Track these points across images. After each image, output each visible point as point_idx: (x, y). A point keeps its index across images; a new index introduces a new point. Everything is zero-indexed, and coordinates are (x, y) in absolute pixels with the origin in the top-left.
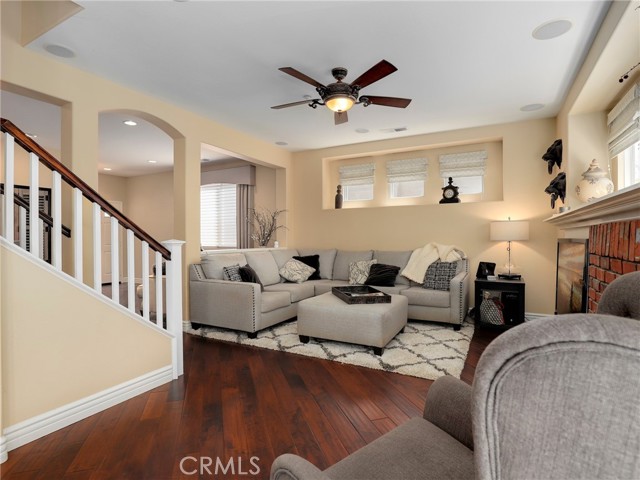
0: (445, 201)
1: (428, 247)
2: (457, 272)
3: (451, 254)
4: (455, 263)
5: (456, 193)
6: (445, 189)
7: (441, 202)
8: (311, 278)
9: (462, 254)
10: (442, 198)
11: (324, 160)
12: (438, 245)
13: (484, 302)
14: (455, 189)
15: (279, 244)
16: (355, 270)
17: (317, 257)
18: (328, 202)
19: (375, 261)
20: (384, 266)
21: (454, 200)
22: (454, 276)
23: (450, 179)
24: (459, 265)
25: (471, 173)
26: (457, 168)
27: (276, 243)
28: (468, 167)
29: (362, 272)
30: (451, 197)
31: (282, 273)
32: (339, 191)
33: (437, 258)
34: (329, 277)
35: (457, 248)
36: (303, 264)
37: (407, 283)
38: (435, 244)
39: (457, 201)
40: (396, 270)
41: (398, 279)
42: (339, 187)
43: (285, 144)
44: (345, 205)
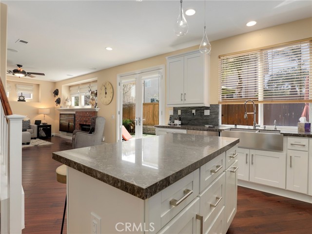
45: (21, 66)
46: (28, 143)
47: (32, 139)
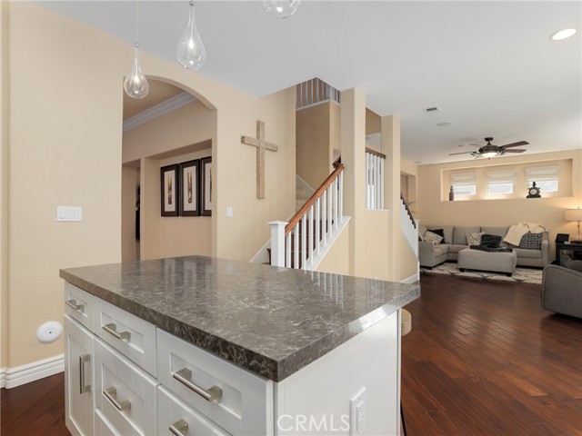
0: (530, 196)
1: (520, 225)
2: (543, 239)
3: (537, 229)
4: (541, 234)
5: (538, 192)
6: (530, 189)
7: (528, 197)
8: (441, 243)
9: (544, 229)
10: (528, 194)
11: (441, 170)
12: (527, 224)
13: (563, 256)
14: (538, 190)
16: (470, 238)
17: (442, 230)
18: (444, 197)
19: (483, 233)
20: (491, 236)
21: (537, 196)
22: (541, 241)
23: (534, 183)
24: (544, 235)
25: (548, 179)
26: (538, 176)
29: (476, 239)
30: (535, 194)
32: (451, 190)
33: (528, 231)
35: (541, 225)
36: (435, 234)
38: (525, 223)
39: (540, 196)
40: (499, 239)
41: (501, 243)
42: (452, 187)
44: (456, 198)
45: (491, 139)
46: (509, 275)
47: (518, 266)
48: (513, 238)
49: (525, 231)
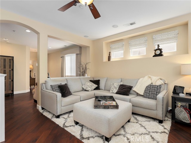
0: (156, 55)
1: (146, 77)
2: (161, 91)
3: (158, 81)
4: (160, 86)
5: (161, 52)
6: (156, 50)
7: (154, 56)
8: (95, 89)
9: (164, 81)
10: (154, 54)
11: (104, 42)
12: (151, 76)
13: (177, 108)
14: (160, 50)
15: (87, 75)
16: (113, 87)
17: (99, 80)
18: (105, 59)
19: (122, 83)
20: (125, 85)
21: (160, 55)
22: (159, 92)
23: (158, 45)
24: (163, 87)
25: (170, 42)
26: (162, 40)
27: (86, 75)
28: (168, 39)
29: (116, 88)
30: (159, 53)
31: (83, 87)
32: (109, 54)
33: (151, 83)
34: (103, 89)
35: (162, 78)
36: (92, 83)
37: (136, 94)
38: (150, 75)
39: (162, 55)
40: (130, 88)
41: (131, 92)
42: (110, 53)
43: (88, 37)
48: (140, 88)
49: (148, 83)
